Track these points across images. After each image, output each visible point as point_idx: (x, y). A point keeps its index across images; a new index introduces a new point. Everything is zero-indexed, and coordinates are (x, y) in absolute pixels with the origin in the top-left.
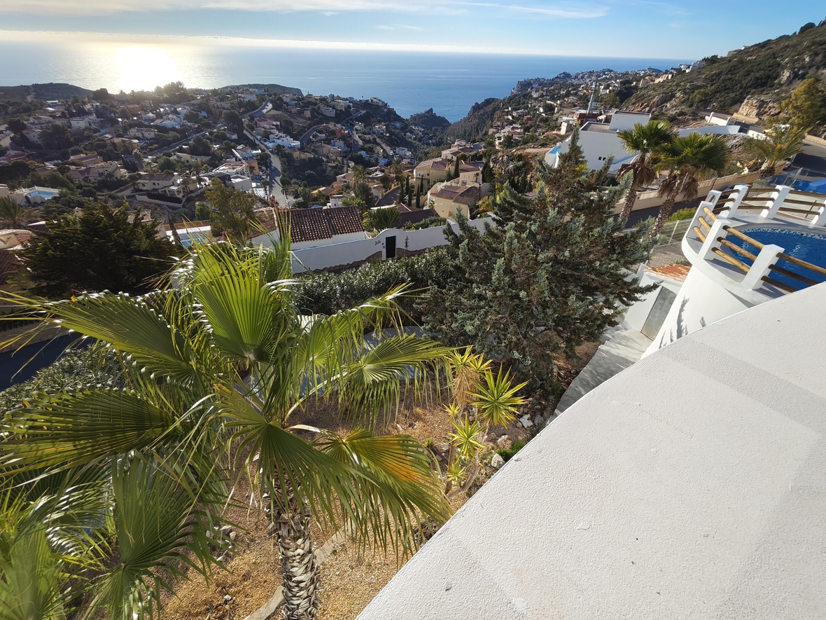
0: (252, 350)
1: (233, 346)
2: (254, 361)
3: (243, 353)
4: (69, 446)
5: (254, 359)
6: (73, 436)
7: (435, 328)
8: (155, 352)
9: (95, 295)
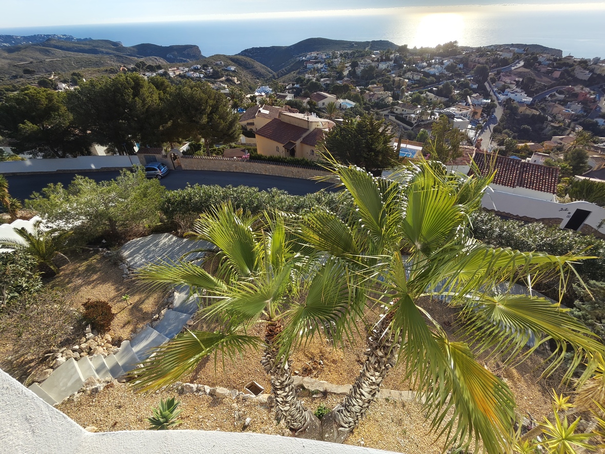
0: (422, 243)
1: (412, 232)
2: (419, 250)
3: (415, 241)
4: (317, 238)
5: (419, 248)
6: (320, 236)
7: (586, 319)
8: (370, 214)
9: (358, 169)
